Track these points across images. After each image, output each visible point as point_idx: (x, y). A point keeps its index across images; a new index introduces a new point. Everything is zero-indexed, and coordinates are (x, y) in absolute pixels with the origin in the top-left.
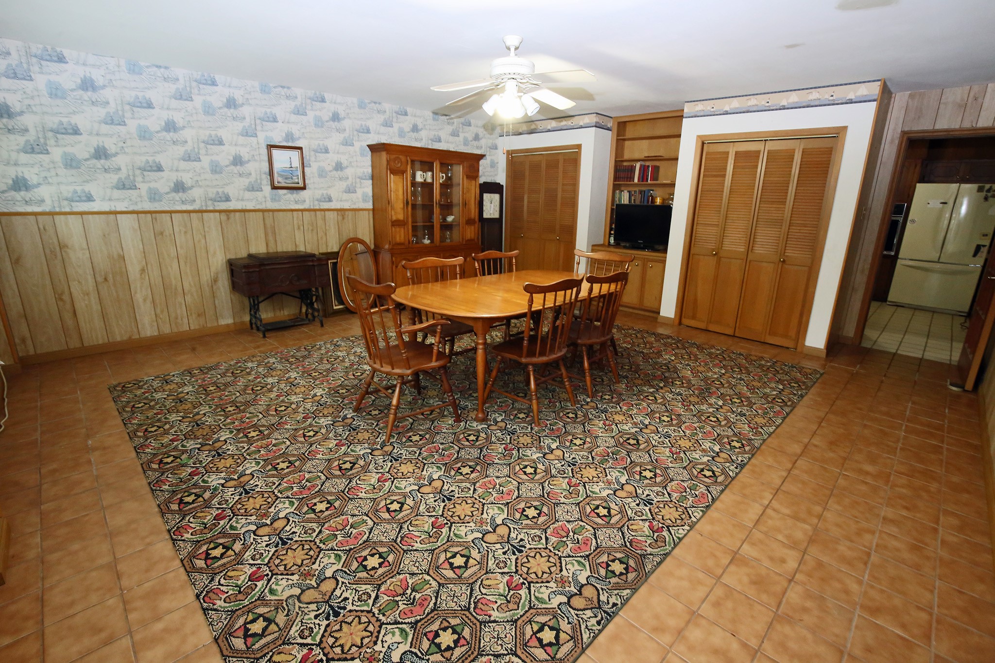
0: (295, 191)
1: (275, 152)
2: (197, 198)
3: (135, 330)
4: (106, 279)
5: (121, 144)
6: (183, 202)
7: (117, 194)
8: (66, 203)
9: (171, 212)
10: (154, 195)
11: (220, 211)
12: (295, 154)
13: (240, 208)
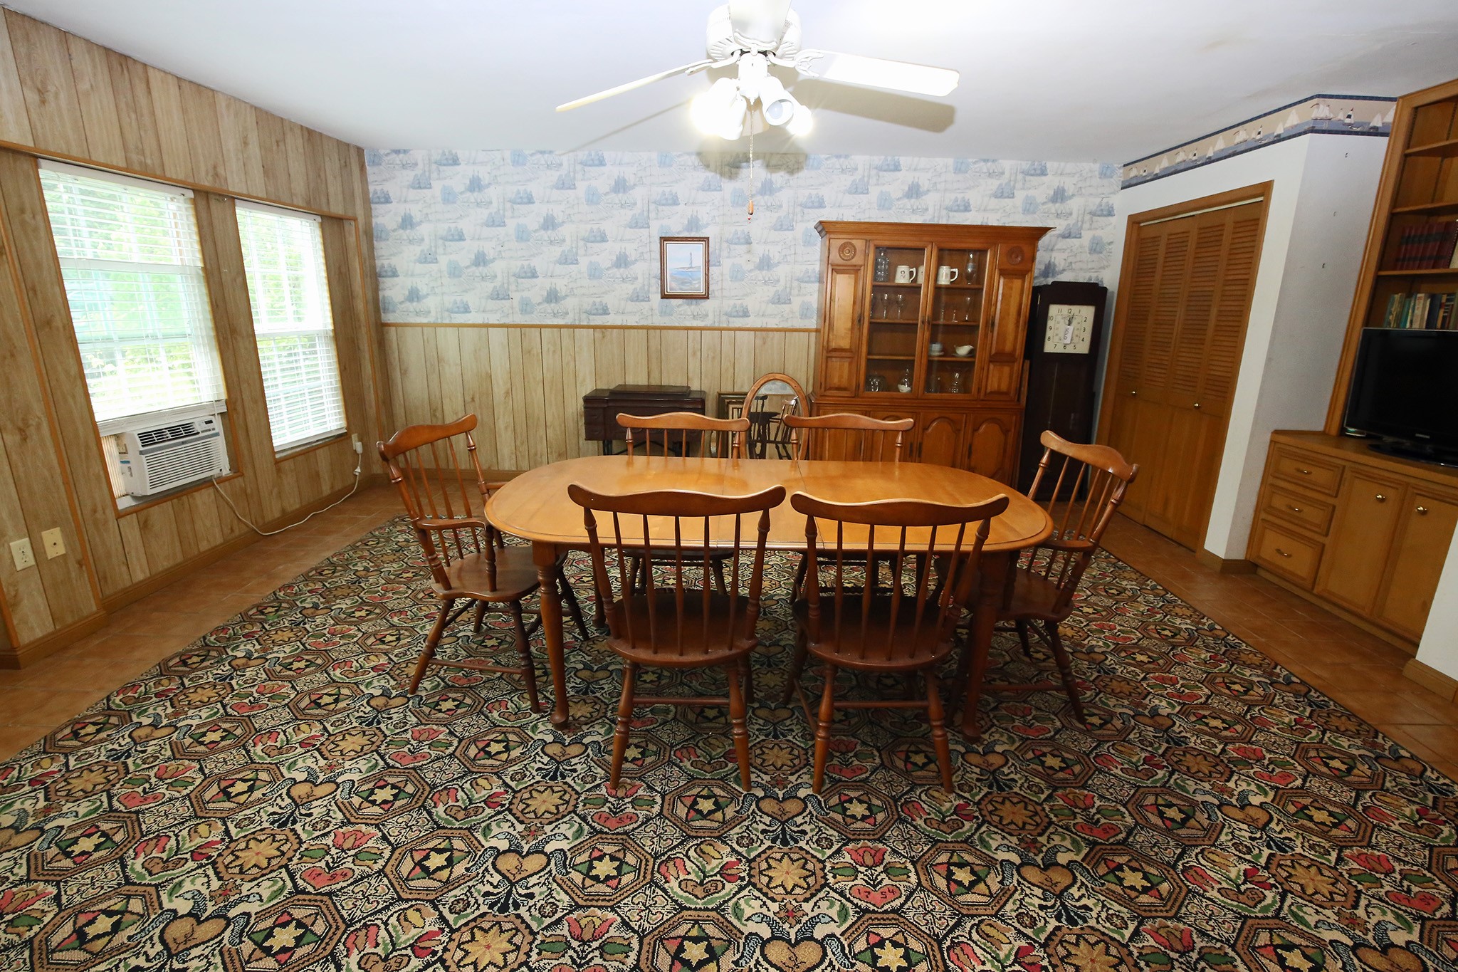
0: (694, 301)
1: (670, 247)
2: (571, 310)
3: (495, 460)
4: (473, 399)
5: (499, 248)
6: (555, 315)
7: (492, 304)
8: (446, 314)
9: (541, 327)
10: (526, 307)
11: (595, 327)
12: (700, 247)
13: (619, 323)
